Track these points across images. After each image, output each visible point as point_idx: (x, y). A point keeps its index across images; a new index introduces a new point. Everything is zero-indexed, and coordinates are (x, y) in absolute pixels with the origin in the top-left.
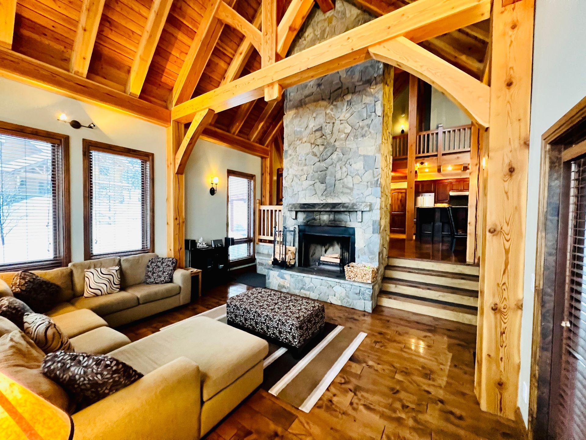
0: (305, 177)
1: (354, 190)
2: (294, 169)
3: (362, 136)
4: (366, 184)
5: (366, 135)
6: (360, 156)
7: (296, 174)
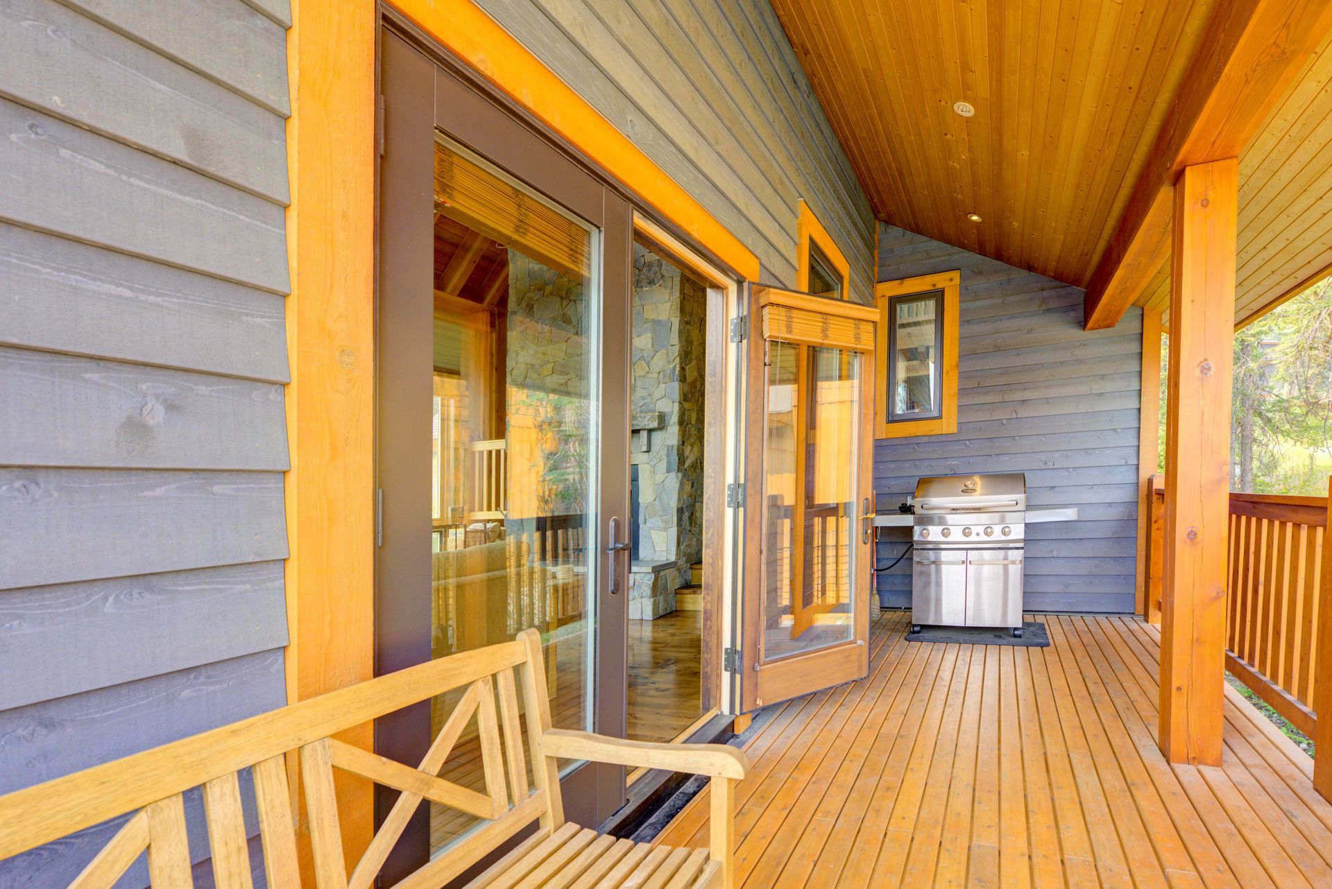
0: (550, 366)
1: (637, 389)
2: (528, 353)
3: (650, 283)
4: (655, 375)
5: (656, 280)
6: (646, 321)
7: (534, 362)
